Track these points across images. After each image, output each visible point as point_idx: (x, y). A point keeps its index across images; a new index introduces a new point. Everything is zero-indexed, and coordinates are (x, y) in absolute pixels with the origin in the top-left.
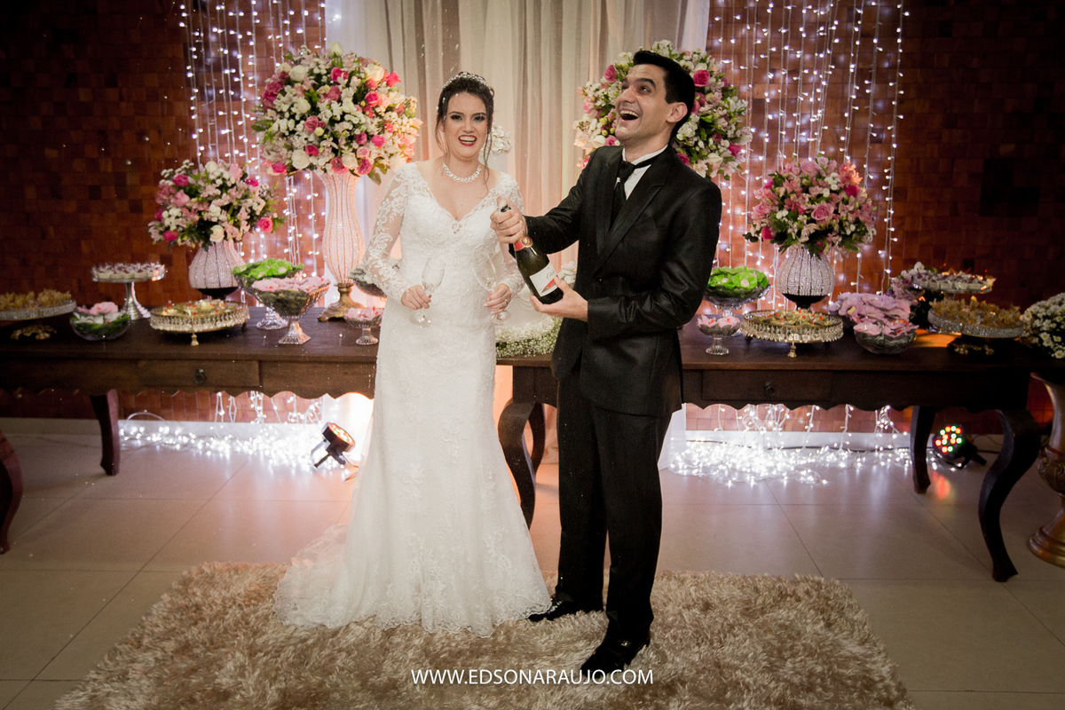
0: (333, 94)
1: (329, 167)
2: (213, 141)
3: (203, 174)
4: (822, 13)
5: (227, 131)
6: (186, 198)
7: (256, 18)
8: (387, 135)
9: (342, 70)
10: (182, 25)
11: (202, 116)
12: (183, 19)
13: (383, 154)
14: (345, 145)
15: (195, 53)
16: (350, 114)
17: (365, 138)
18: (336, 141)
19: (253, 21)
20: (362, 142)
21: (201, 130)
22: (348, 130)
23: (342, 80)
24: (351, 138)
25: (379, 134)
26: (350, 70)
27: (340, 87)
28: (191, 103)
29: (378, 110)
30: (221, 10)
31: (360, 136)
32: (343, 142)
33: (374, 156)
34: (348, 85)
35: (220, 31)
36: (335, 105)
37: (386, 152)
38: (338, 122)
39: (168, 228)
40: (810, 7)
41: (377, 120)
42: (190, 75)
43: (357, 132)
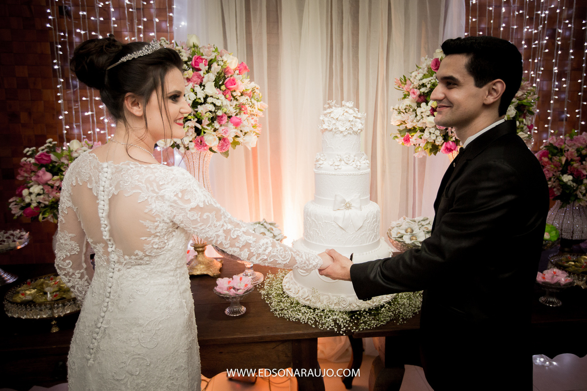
0: (195, 79)
1: (192, 145)
2: (77, 121)
3: (65, 153)
4: (536, 31)
5: (90, 113)
6: (48, 176)
7: (115, 22)
8: (243, 116)
9: (203, 57)
10: (48, 25)
11: (68, 101)
12: (49, 21)
13: (240, 134)
14: (208, 125)
15: (61, 50)
16: (212, 96)
17: (225, 118)
18: (200, 121)
19: (112, 25)
20: (224, 122)
21: (66, 113)
22: (210, 112)
23: (203, 67)
24: (213, 120)
25: (237, 115)
26: (209, 58)
27: (201, 73)
28: (58, 90)
29: (234, 94)
30: (83, 15)
31: (222, 117)
32: (206, 122)
33: (233, 135)
34: (208, 72)
35: (83, 32)
36: (198, 89)
37: (241, 131)
38: (201, 104)
39: (29, 204)
40: (528, 27)
41: (235, 103)
42: (56, 67)
43: (219, 113)
